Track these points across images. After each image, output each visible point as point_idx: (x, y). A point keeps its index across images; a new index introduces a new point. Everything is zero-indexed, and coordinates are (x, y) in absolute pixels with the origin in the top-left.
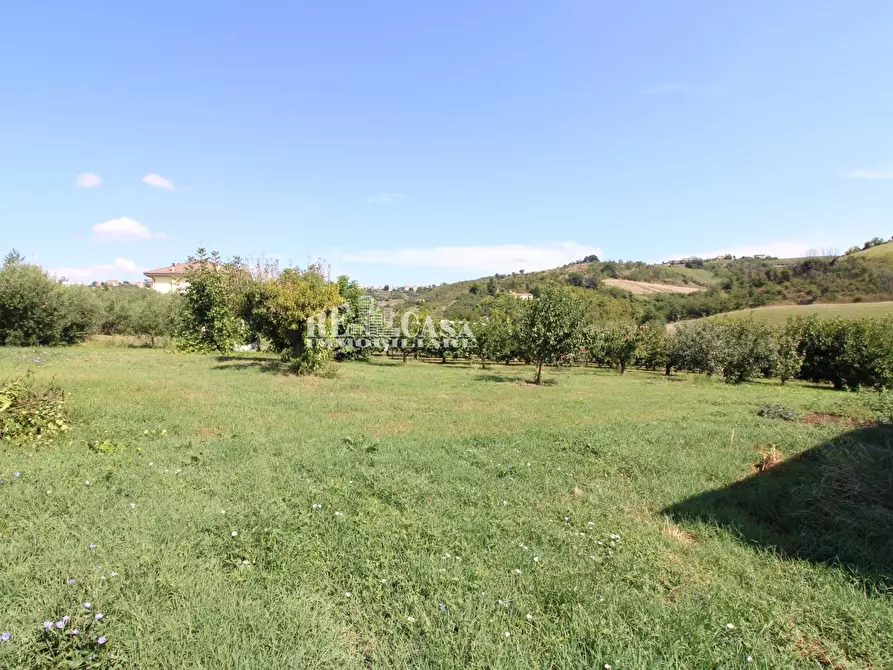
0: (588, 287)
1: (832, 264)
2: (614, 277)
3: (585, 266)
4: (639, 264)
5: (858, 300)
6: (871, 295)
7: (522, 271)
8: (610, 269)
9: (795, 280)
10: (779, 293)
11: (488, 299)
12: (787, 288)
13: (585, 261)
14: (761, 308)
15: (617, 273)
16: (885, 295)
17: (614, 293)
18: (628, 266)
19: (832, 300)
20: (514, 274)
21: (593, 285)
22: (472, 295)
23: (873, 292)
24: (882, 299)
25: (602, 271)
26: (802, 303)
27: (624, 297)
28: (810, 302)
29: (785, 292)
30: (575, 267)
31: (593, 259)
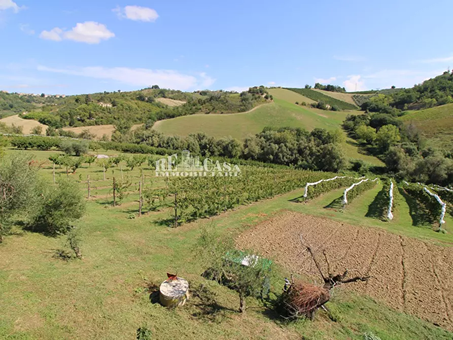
0: (147, 102)
1: (219, 98)
2: (164, 97)
3: (152, 91)
4: (178, 92)
5: (222, 113)
6: (226, 111)
7: (119, 91)
8: (163, 93)
9: (207, 104)
10: (200, 109)
11: (84, 106)
12: (203, 107)
13: (152, 88)
14: (193, 115)
15: (166, 95)
16: (230, 111)
17: (159, 105)
18: (173, 92)
19: (215, 113)
20: (115, 93)
21: (150, 101)
22: (76, 103)
23: (227, 110)
24: (229, 113)
25: (159, 94)
26: (206, 113)
27: (163, 107)
28: (209, 113)
29: (202, 109)
30: (147, 90)
31: (156, 87)
